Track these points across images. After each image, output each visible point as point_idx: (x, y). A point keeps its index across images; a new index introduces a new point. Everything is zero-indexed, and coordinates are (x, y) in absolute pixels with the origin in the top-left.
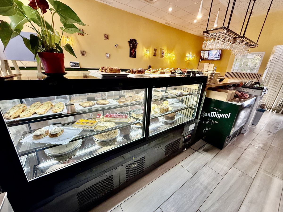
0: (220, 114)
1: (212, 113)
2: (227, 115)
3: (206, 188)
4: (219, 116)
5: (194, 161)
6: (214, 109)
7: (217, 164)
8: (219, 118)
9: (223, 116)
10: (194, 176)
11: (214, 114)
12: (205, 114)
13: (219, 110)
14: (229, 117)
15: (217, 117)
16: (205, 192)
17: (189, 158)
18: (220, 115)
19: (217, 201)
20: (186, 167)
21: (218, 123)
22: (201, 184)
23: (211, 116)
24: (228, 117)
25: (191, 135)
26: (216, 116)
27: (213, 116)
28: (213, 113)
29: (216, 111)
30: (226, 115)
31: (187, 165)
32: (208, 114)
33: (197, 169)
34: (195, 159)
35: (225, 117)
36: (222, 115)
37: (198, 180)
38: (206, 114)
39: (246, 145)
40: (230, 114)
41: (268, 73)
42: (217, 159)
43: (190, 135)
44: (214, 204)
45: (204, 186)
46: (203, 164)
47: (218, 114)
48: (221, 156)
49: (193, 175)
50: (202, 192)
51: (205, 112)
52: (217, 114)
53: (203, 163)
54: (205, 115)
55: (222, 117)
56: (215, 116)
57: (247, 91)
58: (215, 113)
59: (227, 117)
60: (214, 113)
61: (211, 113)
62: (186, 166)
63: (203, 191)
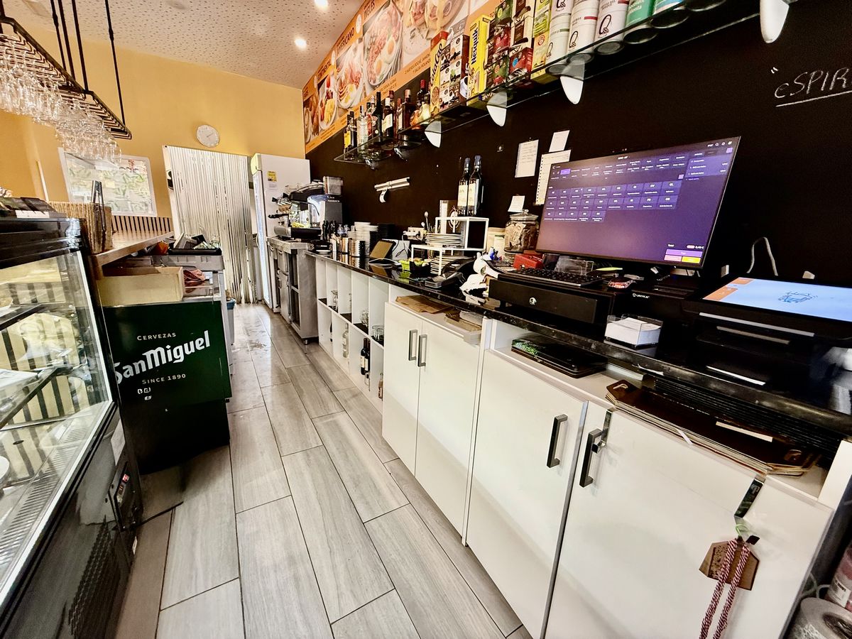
0: (180, 348)
1: (148, 354)
2: (200, 342)
3: (292, 560)
4: (178, 354)
5: (198, 544)
6: (150, 337)
7: (254, 482)
8: (181, 360)
9: (190, 350)
10: (244, 577)
11: (156, 356)
12: (122, 372)
13: (169, 335)
14: (208, 345)
15: (174, 359)
16: (301, 571)
17: (176, 549)
18: (178, 350)
19: (330, 552)
20: (196, 588)
21: (184, 376)
22: (276, 567)
23: (151, 367)
24: (204, 344)
25: (128, 475)
26: (170, 359)
27: (157, 364)
28: (152, 355)
29: (162, 343)
30: (197, 341)
31: (192, 578)
32: (136, 365)
33: (230, 550)
34: (194, 534)
35: (199, 348)
36: (186, 345)
37: (261, 570)
38: (124, 368)
39: (257, 395)
40: (206, 333)
41: (181, 215)
42: (242, 472)
43: (125, 478)
44: (334, 567)
45: (286, 563)
46: (228, 520)
47: (172, 349)
48: (241, 459)
49: (240, 578)
50: (297, 579)
51: (117, 364)
52: (169, 352)
53: (228, 517)
54: (122, 374)
55: (188, 352)
56: (164, 362)
57: (190, 262)
58: (161, 350)
59: (203, 347)
60: (155, 352)
61: (145, 359)
62: (196, 584)
63: (294, 575)
